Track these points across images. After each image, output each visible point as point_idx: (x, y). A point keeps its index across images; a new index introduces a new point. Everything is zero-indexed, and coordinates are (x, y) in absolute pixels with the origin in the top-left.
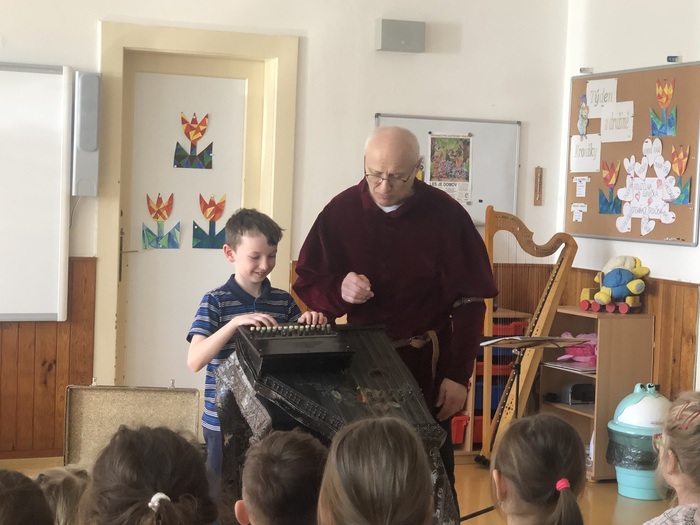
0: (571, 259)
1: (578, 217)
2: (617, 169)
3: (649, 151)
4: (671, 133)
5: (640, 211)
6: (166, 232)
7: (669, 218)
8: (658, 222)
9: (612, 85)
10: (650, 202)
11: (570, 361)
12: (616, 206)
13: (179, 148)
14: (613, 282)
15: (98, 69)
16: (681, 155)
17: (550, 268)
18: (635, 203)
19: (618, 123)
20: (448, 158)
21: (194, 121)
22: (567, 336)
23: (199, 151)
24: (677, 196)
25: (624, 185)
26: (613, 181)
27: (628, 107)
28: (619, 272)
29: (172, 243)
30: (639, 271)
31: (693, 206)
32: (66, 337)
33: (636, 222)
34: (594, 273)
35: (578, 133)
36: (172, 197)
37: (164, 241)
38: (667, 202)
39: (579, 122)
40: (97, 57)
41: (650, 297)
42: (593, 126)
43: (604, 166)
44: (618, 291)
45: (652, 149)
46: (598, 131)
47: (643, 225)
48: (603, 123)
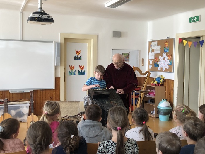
0: (149, 76)
1: (150, 68)
2: (158, 59)
3: (164, 55)
4: (168, 51)
6: (73, 72)
7: (168, 68)
8: (166, 68)
9: (157, 42)
10: (164, 65)
11: (150, 95)
12: (158, 66)
13: (75, 56)
14: (158, 80)
15: (60, 42)
16: (170, 56)
17: (145, 77)
18: (161, 65)
19: (158, 50)
20: (125, 57)
21: (78, 51)
22: (149, 90)
23: (79, 57)
24: (169, 63)
25: (159, 62)
26: (157, 61)
27: (160, 47)
28: (159, 78)
29: (74, 74)
30: (162, 78)
31: (172, 65)
32: (55, 92)
33: (162, 69)
34: (154, 78)
35: (150, 52)
36: (74, 66)
37: (73, 74)
38: (167, 64)
39: (150, 50)
40: (60, 40)
41: (165, 83)
42: (153, 50)
43: (155, 58)
44: (158, 82)
45: (164, 54)
46: (154, 51)
47: (163, 69)
48: (155, 50)
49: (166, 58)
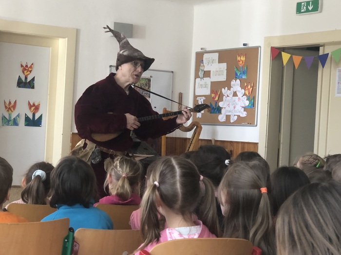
0: (199, 133)
1: (199, 115)
2: (219, 93)
4: (244, 77)
5: (230, 112)
6: (12, 118)
7: (244, 114)
8: (239, 116)
9: (217, 54)
10: (234, 108)
12: (219, 110)
13: (20, 78)
16: (249, 87)
18: (227, 108)
19: (219, 73)
21: (27, 66)
23: (28, 80)
24: (247, 105)
25: (222, 100)
26: (217, 99)
27: (224, 66)
29: (15, 123)
31: (255, 109)
33: (228, 117)
35: (200, 77)
36: (15, 102)
37: (11, 123)
38: (243, 107)
39: (200, 72)
42: (207, 74)
43: (212, 92)
45: (236, 85)
46: (209, 76)
47: (231, 118)
48: (211, 73)
49: (239, 92)
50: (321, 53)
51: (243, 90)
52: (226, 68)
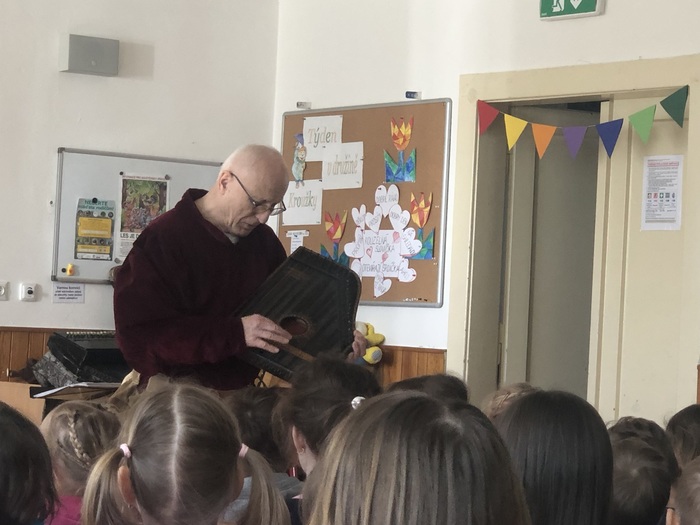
2: (344, 221)
3: (383, 199)
4: (409, 178)
5: (372, 268)
7: (408, 275)
8: (395, 281)
9: (338, 120)
10: (384, 259)
16: (422, 204)
18: (366, 260)
19: (342, 167)
20: (141, 205)
24: (417, 250)
25: (352, 239)
26: (338, 234)
27: (356, 149)
31: (437, 261)
33: (368, 282)
35: (294, 179)
38: (406, 258)
39: (294, 166)
42: (313, 170)
43: (326, 216)
45: (387, 198)
46: (318, 176)
47: (377, 284)
48: (324, 166)
49: (397, 217)
50: (604, 118)
51: (406, 214)
52: (361, 156)
